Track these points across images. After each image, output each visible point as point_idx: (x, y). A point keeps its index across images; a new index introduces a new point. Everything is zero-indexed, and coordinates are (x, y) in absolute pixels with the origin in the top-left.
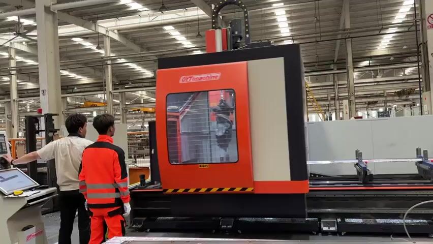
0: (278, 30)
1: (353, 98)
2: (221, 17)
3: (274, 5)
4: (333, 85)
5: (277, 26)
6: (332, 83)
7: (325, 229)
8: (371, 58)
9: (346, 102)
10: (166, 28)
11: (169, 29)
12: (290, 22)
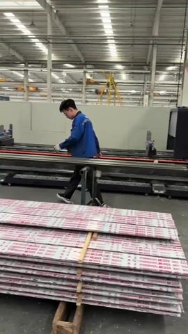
0: (103, 30)
1: (152, 94)
2: (55, 11)
3: (100, 7)
4: (143, 83)
5: (102, 27)
6: (142, 82)
7: (156, 191)
8: (174, 64)
9: (146, 97)
10: (6, 14)
11: (9, 15)
12: (114, 24)
